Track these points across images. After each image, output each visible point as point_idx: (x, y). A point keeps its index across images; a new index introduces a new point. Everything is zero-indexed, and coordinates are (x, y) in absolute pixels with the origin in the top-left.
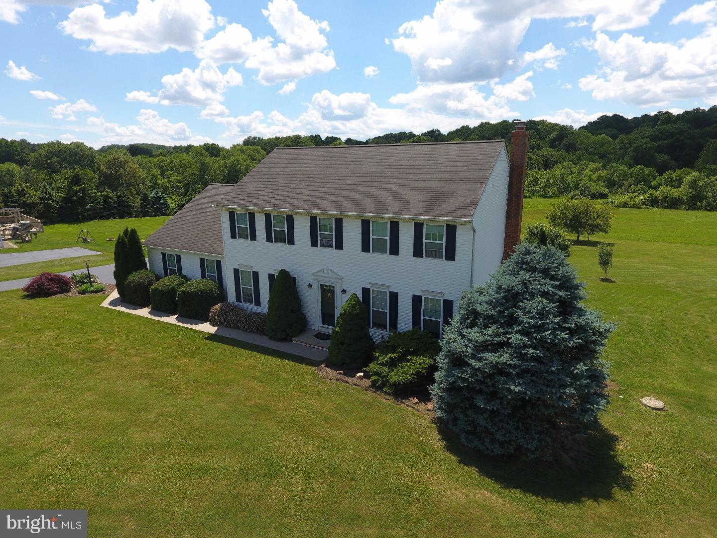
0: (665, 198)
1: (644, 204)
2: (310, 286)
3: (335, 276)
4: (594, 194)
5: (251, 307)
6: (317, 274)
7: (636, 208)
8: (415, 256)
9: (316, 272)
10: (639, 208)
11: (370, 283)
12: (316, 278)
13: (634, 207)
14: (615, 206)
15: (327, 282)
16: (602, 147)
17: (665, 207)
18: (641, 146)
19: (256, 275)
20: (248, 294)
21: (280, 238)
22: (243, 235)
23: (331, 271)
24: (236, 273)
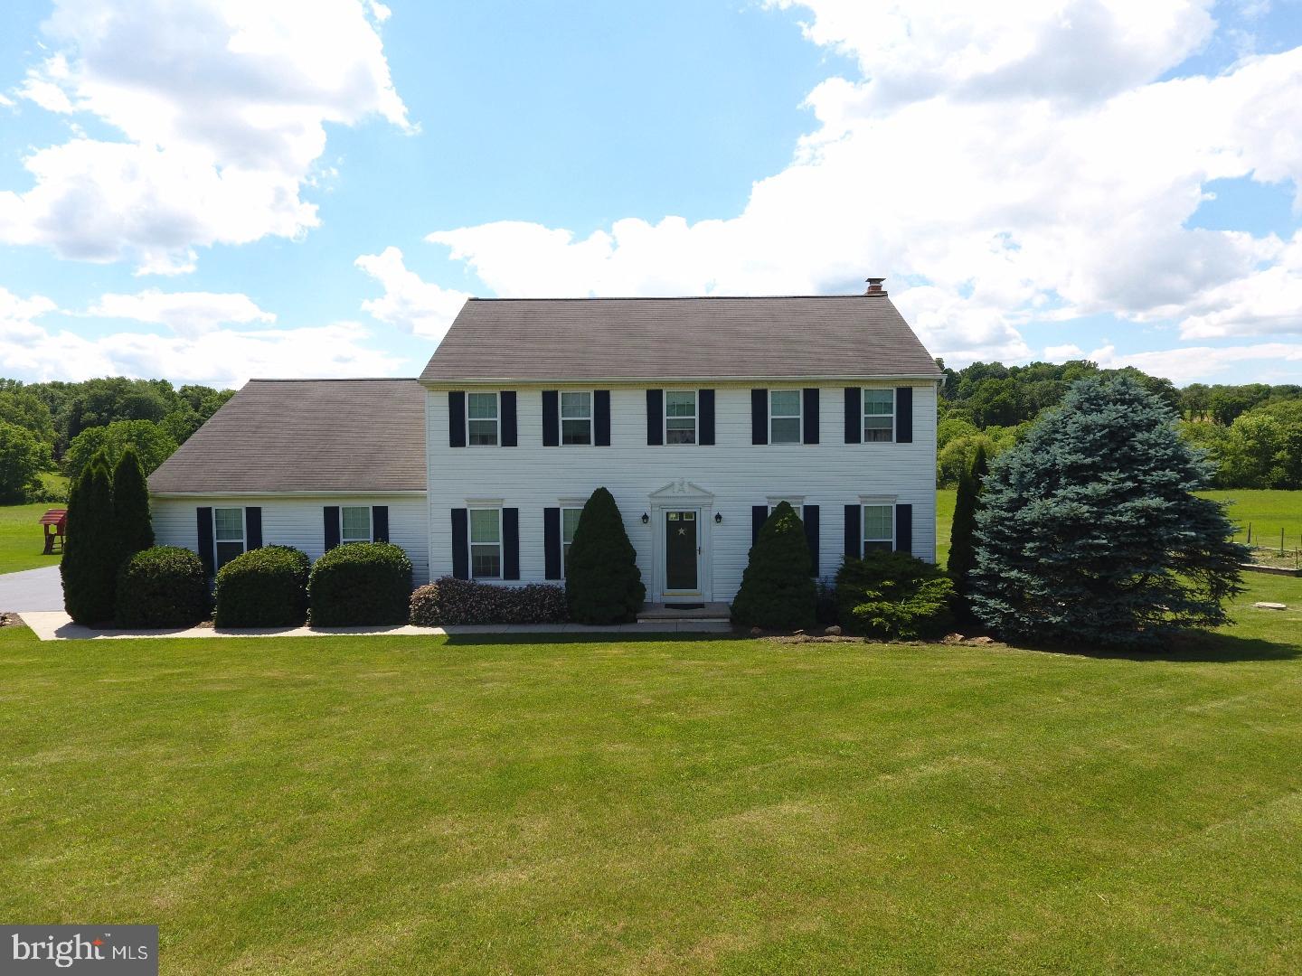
2: (646, 519)
3: (700, 494)
6: (658, 495)
8: (847, 441)
9: (656, 493)
11: (768, 498)
12: (656, 501)
15: (685, 505)
19: (511, 516)
20: (486, 559)
21: (577, 436)
22: (485, 439)
23: (690, 485)
24: (459, 517)
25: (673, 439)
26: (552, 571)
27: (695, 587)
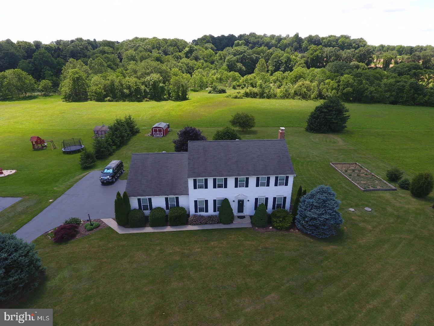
0: (251, 93)
1: (243, 96)
2: (234, 201)
3: (245, 196)
4: (219, 90)
5: (204, 214)
7: (241, 98)
8: (275, 186)
9: (236, 197)
10: (242, 98)
11: (258, 196)
13: (240, 98)
14: (232, 98)
15: (241, 198)
16: (210, 57)
17: (252, 97)
18: (230, 59)
19: (207, 201)
20: (201, 209)
21: (220, 186)
22: (201, 187)
23: (243, 195)
24: (196, 202)
25: (240, 186)
26: (215, 211)
27: (243, 212)
